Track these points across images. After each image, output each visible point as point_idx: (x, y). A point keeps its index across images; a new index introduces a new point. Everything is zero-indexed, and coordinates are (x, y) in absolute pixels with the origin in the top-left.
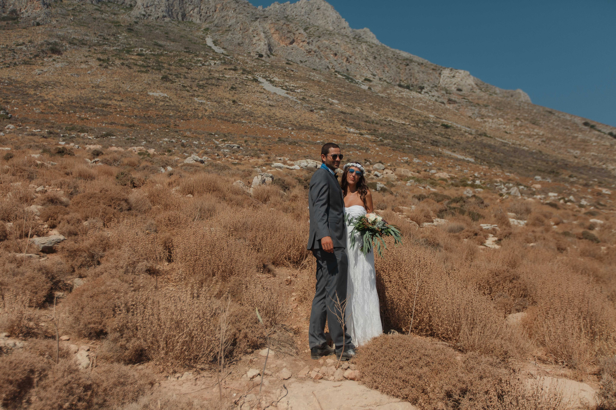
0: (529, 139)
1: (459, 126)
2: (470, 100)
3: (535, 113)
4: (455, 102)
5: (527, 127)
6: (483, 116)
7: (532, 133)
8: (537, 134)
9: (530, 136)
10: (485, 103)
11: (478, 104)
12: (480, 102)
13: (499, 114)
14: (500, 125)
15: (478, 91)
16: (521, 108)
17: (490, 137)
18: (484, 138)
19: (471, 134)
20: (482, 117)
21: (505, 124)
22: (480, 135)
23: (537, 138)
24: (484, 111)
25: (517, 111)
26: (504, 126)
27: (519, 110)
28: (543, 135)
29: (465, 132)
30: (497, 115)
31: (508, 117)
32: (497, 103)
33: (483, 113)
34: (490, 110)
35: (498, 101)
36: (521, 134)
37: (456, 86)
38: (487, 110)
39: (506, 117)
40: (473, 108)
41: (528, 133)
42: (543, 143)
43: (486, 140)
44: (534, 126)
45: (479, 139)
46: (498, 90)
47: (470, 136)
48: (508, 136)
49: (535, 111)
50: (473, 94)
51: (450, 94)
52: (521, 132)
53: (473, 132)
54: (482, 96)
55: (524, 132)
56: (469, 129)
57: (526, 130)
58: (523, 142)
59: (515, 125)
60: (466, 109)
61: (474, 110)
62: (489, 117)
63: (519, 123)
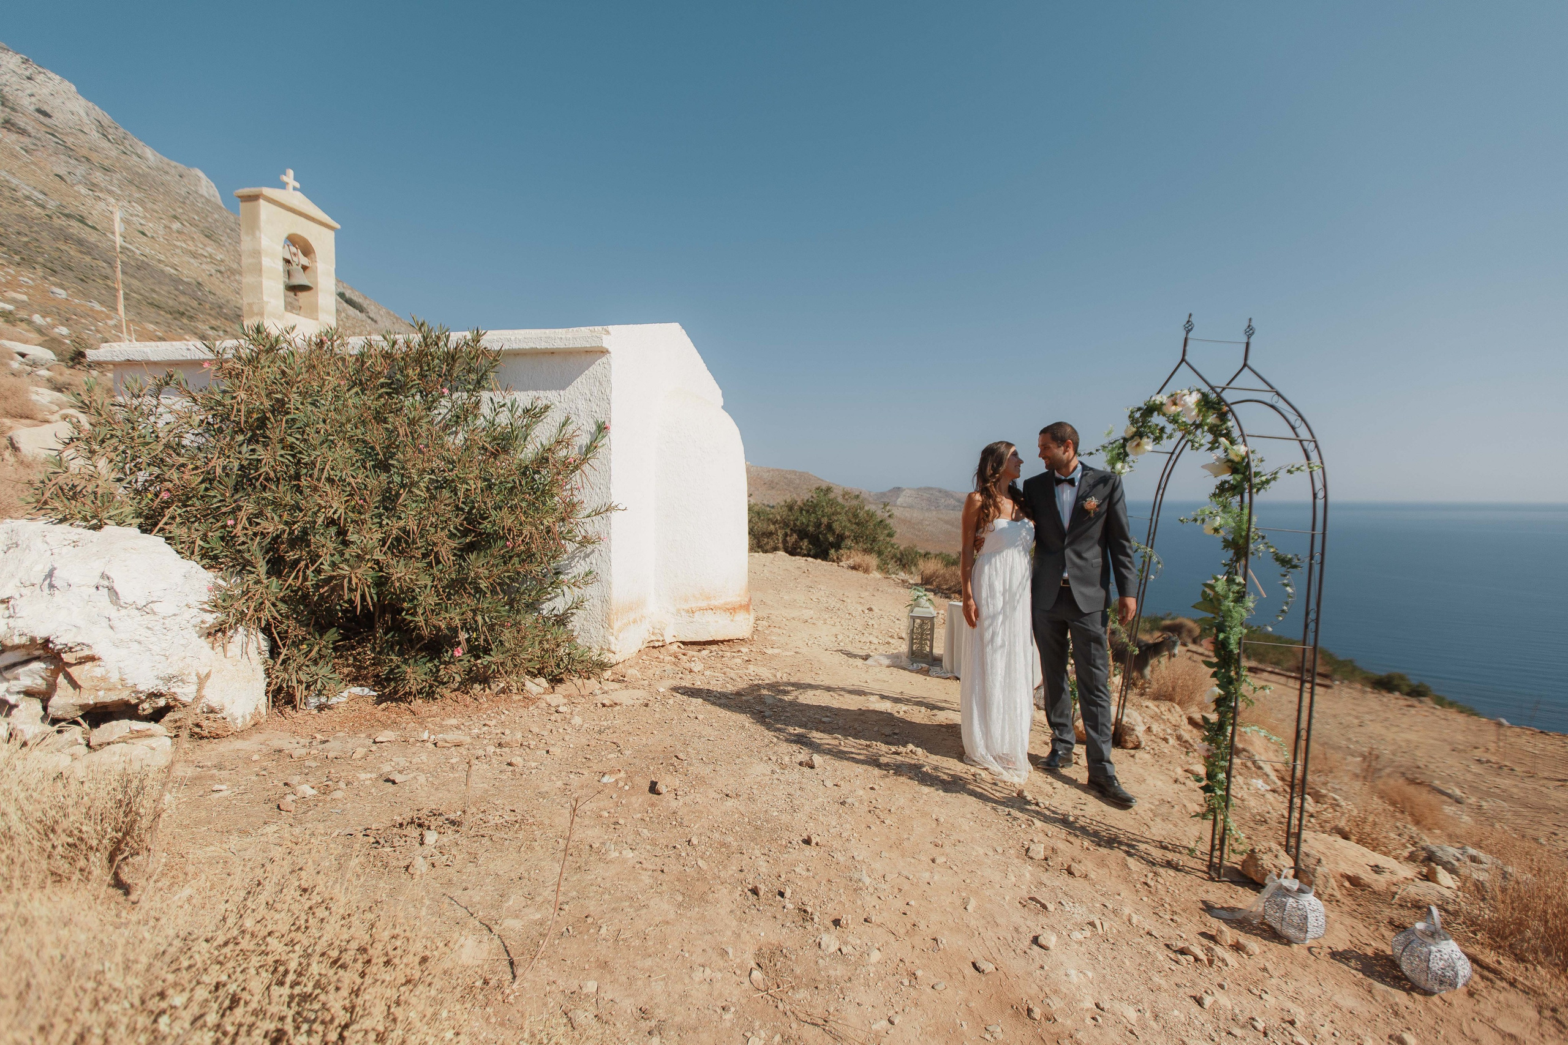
0: (192, 261)
1: (15, 181)
2: (69, 144)
3: (216, 221)
4: (23, 132)
5: (193, 239)
6: (94, 185)
7: (200, 251)
8: (211, 256)
9: (194, 255)
10: (106, 163)
11: (88, 160)
12: (94, 156)
13: (137, 195)
14: (131, 215)
15: (95, 135)
16: (188, 202)
17: (93, 228)
18: (74, 223)
19: (44, 207)
20: (93, 187)
21: (145, 217)
22: (68, 216)
23: (207, 263)
24: (98, 177)
25: (179, 204)
26: (143, 222)
27: (184, 203)
28: (222, 261)
29: (28, 198)
30: (130, 195)
31: (156, 207)
32: (138, 173)
33: (95, 181)
34: (115, 181)
35: (140, 171)
36: (177, 247)
37: (33, 99)
38: (107, 178)
39: (149, 205)
40: (73, 162)
41: (193, 248)
42: (219, 275)
43: (75, 227)
44: (207, 241)
45: (58, 222)
46: (149, 153)
47: (38, 210)
48: (145, 239)
49: (216, 216)
50: (81, 135)
51: (13, 109)
52: (178, 244)
53: (52, 205)
54: (103, 149)
55: (184, 245)
56: (41, 196)
57: (190, 243)
58: (176, 261)
59: (166, 227)
60: (54, 159)
61: (75, 167)
62: (110, 192)
63: (176, 226)
